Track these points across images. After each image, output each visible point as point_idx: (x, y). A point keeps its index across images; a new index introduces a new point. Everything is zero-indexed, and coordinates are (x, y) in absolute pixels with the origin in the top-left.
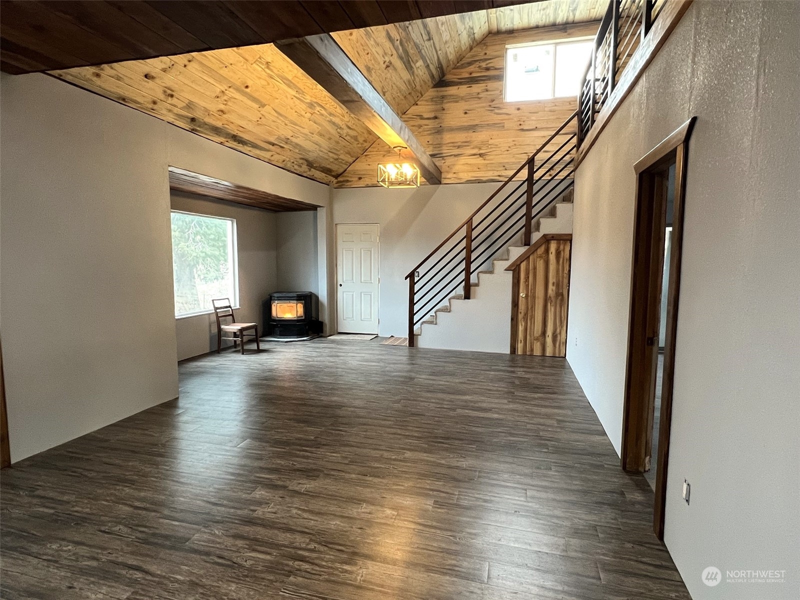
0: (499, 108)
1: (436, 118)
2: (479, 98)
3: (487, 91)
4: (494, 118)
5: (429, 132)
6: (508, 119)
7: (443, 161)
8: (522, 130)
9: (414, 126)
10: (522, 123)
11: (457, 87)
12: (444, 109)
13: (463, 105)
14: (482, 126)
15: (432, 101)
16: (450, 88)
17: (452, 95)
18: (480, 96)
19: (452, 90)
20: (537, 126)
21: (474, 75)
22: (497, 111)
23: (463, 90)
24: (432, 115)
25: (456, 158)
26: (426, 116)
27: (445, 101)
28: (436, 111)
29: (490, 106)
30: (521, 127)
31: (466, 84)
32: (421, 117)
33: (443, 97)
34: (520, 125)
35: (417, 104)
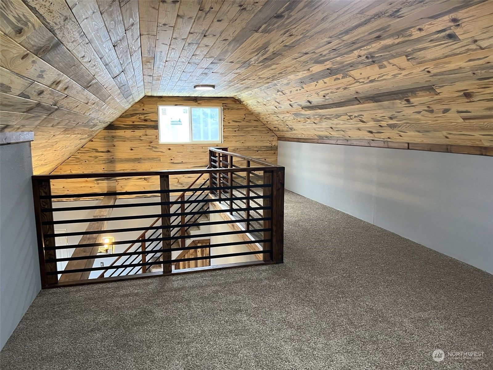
0: (156, 148)
1: (108, 151)
2: (141, 140)
3: (146, 135)
4: (153, 154)
5: (104, 162)
6: (163, 156)
7: (117, 183)
8: (173, 163)
9: (91, 157)
10: (172, 158)
11: (124, 131)
12: (114, 146)
13: (129, 144)
14: (145, 159)
15: (105, 139)
16: (117, 131)
17: (121, 136)
18: (141, 138)
19: (120, 133)
20: (182, 161)
21: (135, 123)
22: (154, 150)
23: (128, 133)
24: (105, 149)
25: (127, 181)
26: (100, 149)
27: (115, 140)
28: (108, 146)
29: (149, 146)
30: (172, 161)
31: (130, 129)
32: (97, 151)
33: (113, 137)
34: (171, 160)
35: (92, 141)
